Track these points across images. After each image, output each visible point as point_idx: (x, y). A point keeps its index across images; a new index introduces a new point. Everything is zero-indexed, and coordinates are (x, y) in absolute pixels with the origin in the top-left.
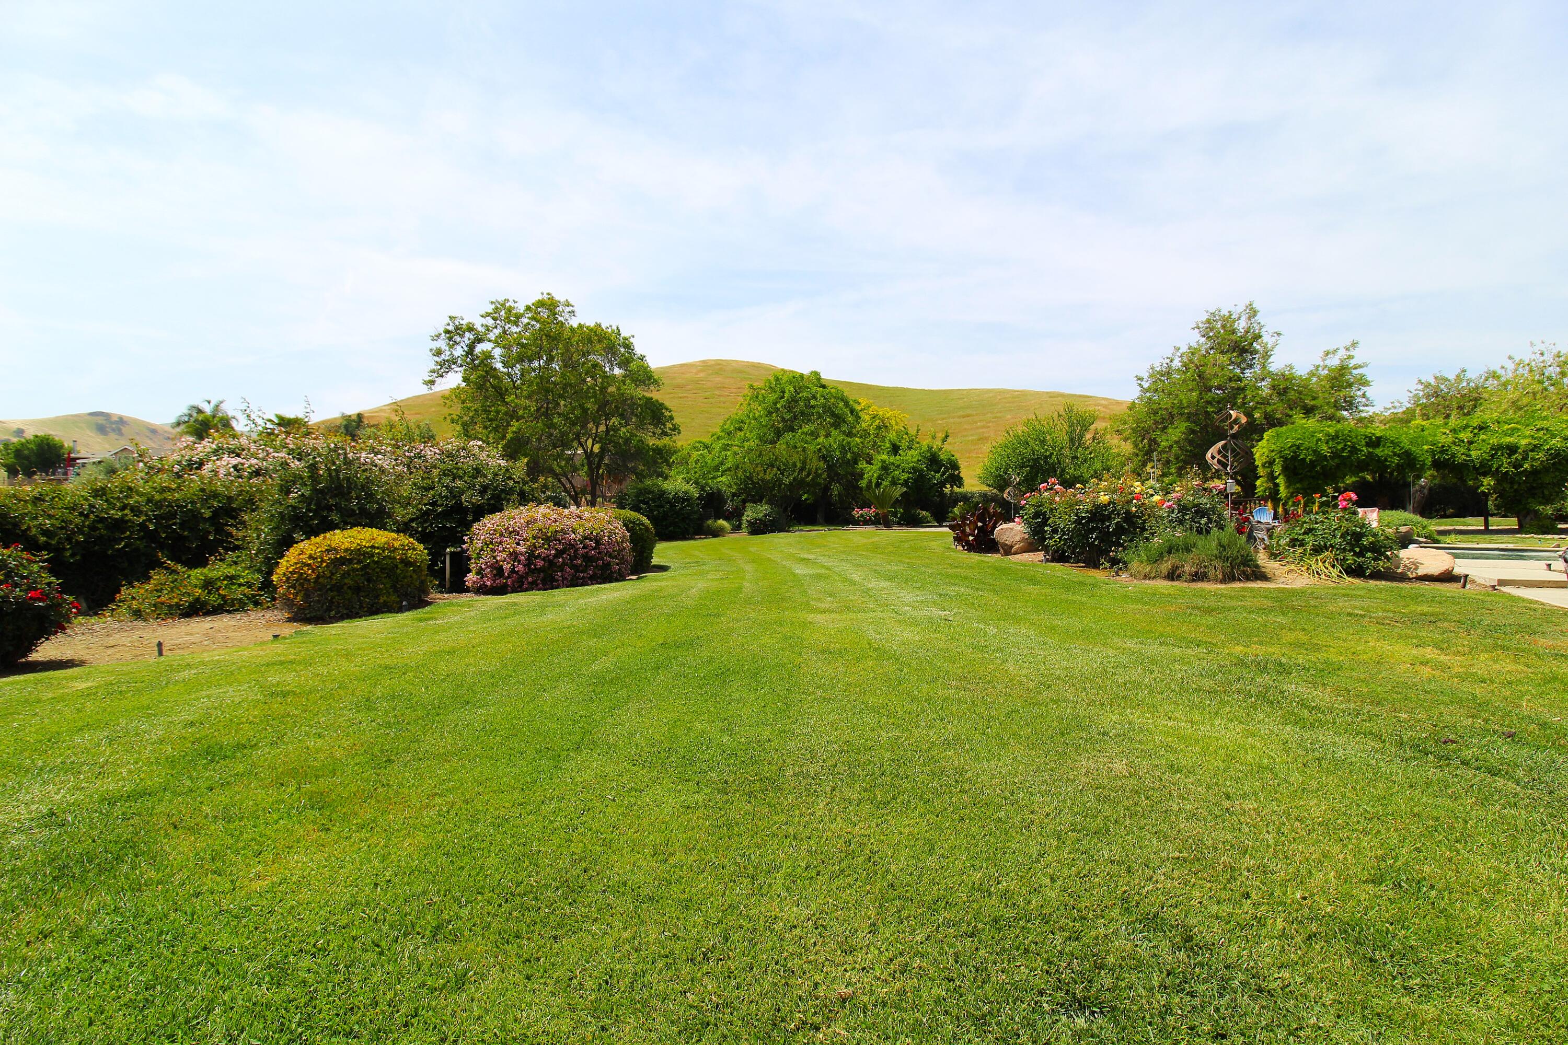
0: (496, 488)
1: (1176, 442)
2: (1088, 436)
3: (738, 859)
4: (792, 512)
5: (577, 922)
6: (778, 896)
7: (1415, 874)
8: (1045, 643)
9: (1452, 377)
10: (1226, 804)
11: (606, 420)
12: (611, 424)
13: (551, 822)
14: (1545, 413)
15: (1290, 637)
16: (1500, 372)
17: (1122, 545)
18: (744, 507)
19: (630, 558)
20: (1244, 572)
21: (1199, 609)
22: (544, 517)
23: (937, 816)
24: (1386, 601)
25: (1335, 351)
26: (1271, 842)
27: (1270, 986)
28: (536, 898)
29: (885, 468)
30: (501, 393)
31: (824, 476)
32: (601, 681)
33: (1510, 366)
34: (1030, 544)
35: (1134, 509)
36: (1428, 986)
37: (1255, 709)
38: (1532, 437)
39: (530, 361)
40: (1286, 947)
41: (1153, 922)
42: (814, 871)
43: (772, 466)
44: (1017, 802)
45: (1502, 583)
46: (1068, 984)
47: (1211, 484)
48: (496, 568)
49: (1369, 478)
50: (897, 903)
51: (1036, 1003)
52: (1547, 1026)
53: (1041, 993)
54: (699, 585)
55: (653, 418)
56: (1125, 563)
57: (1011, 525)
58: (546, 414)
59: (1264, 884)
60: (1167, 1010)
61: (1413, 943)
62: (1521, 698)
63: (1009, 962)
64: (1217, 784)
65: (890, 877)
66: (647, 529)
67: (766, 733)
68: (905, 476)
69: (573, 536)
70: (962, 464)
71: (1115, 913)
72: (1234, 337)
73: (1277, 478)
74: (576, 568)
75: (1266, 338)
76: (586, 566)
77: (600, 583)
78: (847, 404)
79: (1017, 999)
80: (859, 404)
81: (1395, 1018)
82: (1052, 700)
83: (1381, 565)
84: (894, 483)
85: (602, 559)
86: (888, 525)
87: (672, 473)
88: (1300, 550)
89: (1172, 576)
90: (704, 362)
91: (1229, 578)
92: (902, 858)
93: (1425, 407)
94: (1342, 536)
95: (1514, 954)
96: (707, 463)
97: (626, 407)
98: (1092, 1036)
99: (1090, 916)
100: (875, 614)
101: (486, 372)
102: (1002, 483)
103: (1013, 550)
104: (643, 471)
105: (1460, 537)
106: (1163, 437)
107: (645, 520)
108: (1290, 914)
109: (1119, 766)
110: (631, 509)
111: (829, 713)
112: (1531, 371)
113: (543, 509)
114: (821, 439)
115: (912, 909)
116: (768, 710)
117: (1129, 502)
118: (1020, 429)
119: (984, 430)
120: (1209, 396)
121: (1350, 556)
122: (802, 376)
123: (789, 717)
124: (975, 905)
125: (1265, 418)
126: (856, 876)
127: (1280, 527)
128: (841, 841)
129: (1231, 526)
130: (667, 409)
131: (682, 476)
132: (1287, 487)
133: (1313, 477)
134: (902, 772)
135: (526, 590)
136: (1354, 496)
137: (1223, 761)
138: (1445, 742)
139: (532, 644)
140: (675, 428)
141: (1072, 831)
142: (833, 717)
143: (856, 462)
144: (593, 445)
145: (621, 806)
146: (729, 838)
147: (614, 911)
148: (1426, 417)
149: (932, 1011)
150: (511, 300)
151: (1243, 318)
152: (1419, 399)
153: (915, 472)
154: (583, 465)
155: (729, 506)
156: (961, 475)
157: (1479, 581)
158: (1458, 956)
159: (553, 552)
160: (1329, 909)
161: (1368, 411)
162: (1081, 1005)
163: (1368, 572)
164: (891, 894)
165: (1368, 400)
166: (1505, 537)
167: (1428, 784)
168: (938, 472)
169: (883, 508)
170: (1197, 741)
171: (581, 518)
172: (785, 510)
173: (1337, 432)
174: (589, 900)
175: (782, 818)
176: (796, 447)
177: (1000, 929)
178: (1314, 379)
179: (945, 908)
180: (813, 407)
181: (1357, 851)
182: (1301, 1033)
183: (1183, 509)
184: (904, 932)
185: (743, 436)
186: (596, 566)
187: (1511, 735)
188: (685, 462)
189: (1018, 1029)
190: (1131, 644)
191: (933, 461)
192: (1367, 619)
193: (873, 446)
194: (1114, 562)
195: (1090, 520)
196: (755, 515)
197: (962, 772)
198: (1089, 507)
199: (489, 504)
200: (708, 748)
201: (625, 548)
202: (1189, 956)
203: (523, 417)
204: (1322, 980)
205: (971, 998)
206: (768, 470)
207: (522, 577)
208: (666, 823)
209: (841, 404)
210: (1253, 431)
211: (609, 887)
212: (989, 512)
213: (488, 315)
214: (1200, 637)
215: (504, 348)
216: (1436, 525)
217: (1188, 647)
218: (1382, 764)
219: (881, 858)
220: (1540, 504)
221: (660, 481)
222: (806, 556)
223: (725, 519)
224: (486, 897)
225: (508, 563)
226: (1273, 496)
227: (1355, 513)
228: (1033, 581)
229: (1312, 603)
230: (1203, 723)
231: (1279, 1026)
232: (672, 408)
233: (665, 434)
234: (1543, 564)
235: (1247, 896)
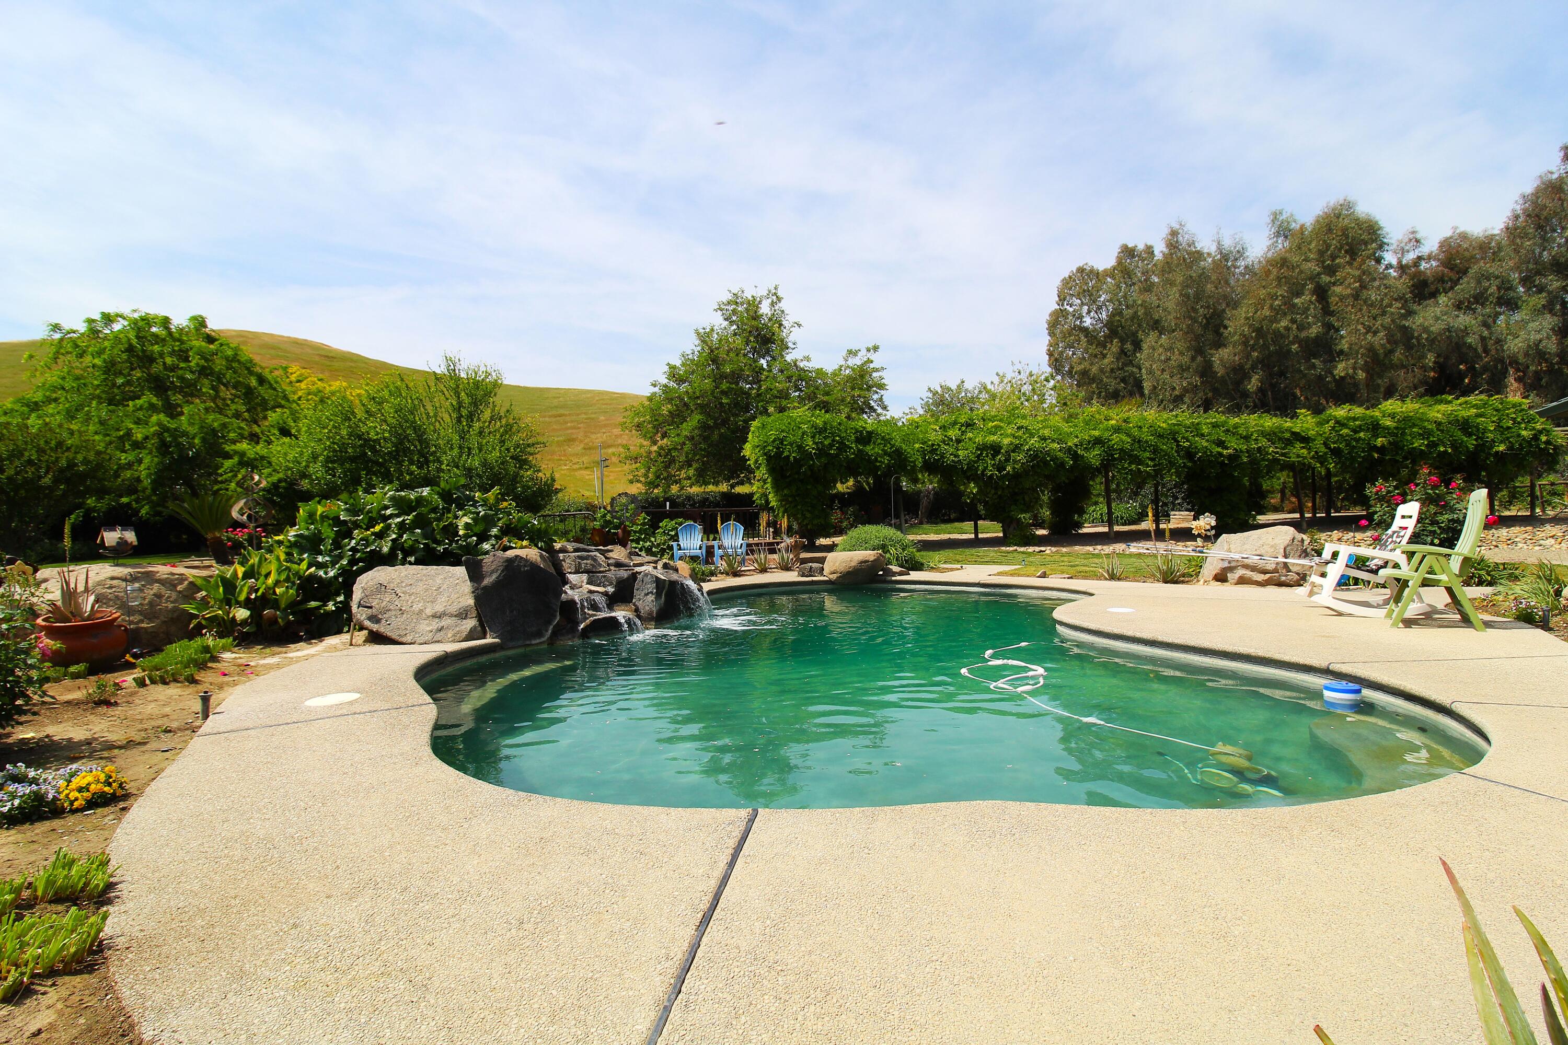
9: (955, 386)
38: (1014, 436)
152: (928, 405)
161: (883, 417)
165: (883, 404)
178: (836, 378)
220: (1021, 506)
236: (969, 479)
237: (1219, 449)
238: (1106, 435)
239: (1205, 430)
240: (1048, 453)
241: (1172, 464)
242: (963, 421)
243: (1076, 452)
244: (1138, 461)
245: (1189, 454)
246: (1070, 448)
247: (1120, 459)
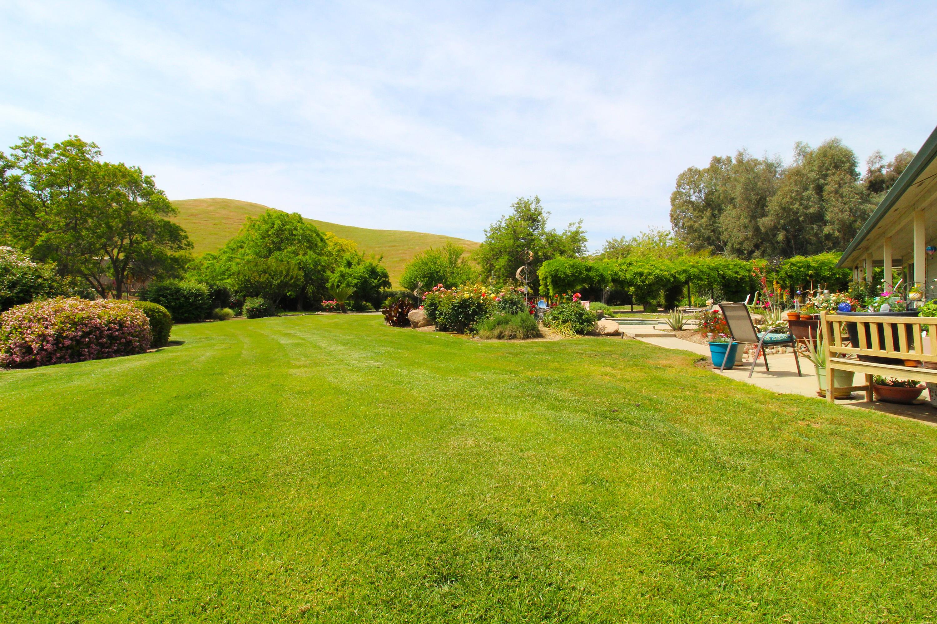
0: (24, 285)
1: (503, 266)
2: (459, 261)
3: (231, 538)
4: (280, 303)
5: (96, 607)
6: (260, 556)
7: (600, 476)
8: (434, 377)
9: (619, 240)
10: (521, 454)
11: (130, 236)
12: (134, 238)
13: (74, 537)
14: (654, 258)
15: (552, 365)
16: (637, 239)
17: (475, 321)
18: (245, 300)
19: (150, 337)
20: (533, 334)
21: (511, 353)
22: (72, 306)
23: (368, 486)
24: (592, 346)
25: (574, 224)
26: (540, 470)
27: (538, 545)
28: (59, 597)
29: (343, 276)
30: (31, 210)
31: (302, 280)
32: (122, 427)
33: (641, 236)
34: (428, 321)
35: (482, 301)
36: (605, 530)
37: (535, 403)
38: (649, 269)
39: (60, 187)
40: (546, 523)
41: (484, 524)
42: (285, 536)
43: (265, 272)
44: (415, 470)
45: (637, 335)
46: (439, 569)
47: (519, 288)
48: (24, 347)
49: (587, 287)
50: (341, 544)
51: (422, 584)
52: (650, 538)
53: (424, 578)
54: (208, 354)
55: (171, 236)
56: (477, 331)
57: (417, 311)
58: (75, 228)
59: (536, 493)
60: (490, 570)
61: (599, 510)
62: (642, 388)
63: (407, 564)
64: (517, 445)
65: (337, 529)
66: (165, 315)
67: (255, 450)
68: (355, 281)
69: (99, 321)
70: (390, 274)
71: (465, 523)
72: (529, 213)
73: (548, 286)
74: (102, 345)
75: (544, 215)
76: (111, 344)
77: (124, 356)
78: (318, 235)
79: (411, 584)
80: (326, 235)
81: (591, 549)
82: (437, 409)
83: (590, 329)
84: (348, 285)
85: (125, 338)
86: (345, 311)
87: (187, 276)
88: (557, 322)
89: (500, 337)
90: (213, 199)
91: (526, 337)
92: (345, 516)
93: (609, 253)
94: (575, 315)
95: (638, 507)
96: (215, 269)
97: (148, 227)
98: (451, 595)
99: (452, 527)
100: (334, 366)
101: (17, 193)
102: (413, 286)
103: (419, 325)
104: (162, 273)
105: (622, 315)
106: (497, 263)
107: (163, 309)
108: (548, 506)
109: (470, 442)
110: (151, 301)
111: (301, 432)
112: (649, 239)
113: (70, 301)
114: (300, 257)
115: (351, 545)
116: (257, 434)
117: (479, 297)
118: (423, 256)
119: (403, 255)
120: (518, 243)
121: (578, 324)
122: (287, 215)
123: (272, 438)
124: (389, 536)
125: (544, 255)
126: (314, 533)
127: (550, 310)
128: (306, 513)
129: (527, 310)
130: (182, 230)
131: (195, 278)
132: (553, 290)
133: (563, 286)
134: (347, 462)
135: (55, 363)
136: (580, 295)
137: (520, 432)
138: (613, 411)
139: (59, 405)
140: (189, 244)
141: (444, 482)
142: (303, 434)
143: (324, 272)
144: (118, 253)
145: (137, 516)
146: (225, 524)
147: (129, 592)
148: (609, 258)
149: (360, 605)
150: (39, 137)
151: (534, 203)
152: (607, 249)
153: (362, 279)
154: (109, 268)
155: (233, 299)
156: (390, 281)
157: (629, 335)
158: (617, 513)
159: (80, 333)
160: (564, 501)
161: (587, 254)
162: (445, 578)
163: (585, 332)
164: (338, 539)
165: (586, 248)
166: (639, 314)
167: (606, 433)
168: (376, 279)
169: (341, 300)
170: (508, 423)
171: (106, 308)
172: (275, 302)
173: (574, 264)
174: (107, 589)
175: (265, 504)
176: (282, 261)
177: (402, 546)
178: (564, 237)
179: (371, 541)
180: (295, 235)
181: (578, 468)
182: (552, 566)
183: (505, 301)
184: (344, 561)
185: (243, 252)
186: (120, 343)
187: (638, 406)
188: (197, 268)
189: (411, 602)
190: (479, 375)
191: (373, 272)
192: (584, 355)
193: (335, 262)
194: (472, 330)
195: (459, 307)
196: (252, 305)
197: (384, 457)
198: (459, 300)
199: (18, 297)
200: (210, 466)
201: (145, 329)
202: (501, 538)
203: (53, 230)
204: (561, 537)
205: (384, 590)
206: (262, 276)
207: (50, 353)
208: (174, 523)
209: (314, 235)
210: (537, 261)
211: (125, 576)
212: (405, 303)
213: (17, 147)
214: (510, 368)
215: (34, 174)
216: (613, 309)
217: (506, 374)
218: (588, 425)
219: (332, 518)
220: (652, 299)
221: (176, 281)
222: (289, 332)
223: (230, 308)
224: (10, 604)
225: (37, 343)
226: (547, 295)
227: (580, 303)
228: (429, 342)
229: (562, 348)
230: (512, 413)
231: (541, 565)
232: (186, 230)
233: (180, 248)
234: (652, 326)
235: (529, 501)
236: (631, 285)
237: (736, 275)
238: (688, 268)
239: (731, 267)
240: (663, 276)
241: (715, 281)
242: (628, 262)
243: (675, 276)
244: (701, 280)
245: (723, 277)
246: (672, 275)
247: (693, 279)
